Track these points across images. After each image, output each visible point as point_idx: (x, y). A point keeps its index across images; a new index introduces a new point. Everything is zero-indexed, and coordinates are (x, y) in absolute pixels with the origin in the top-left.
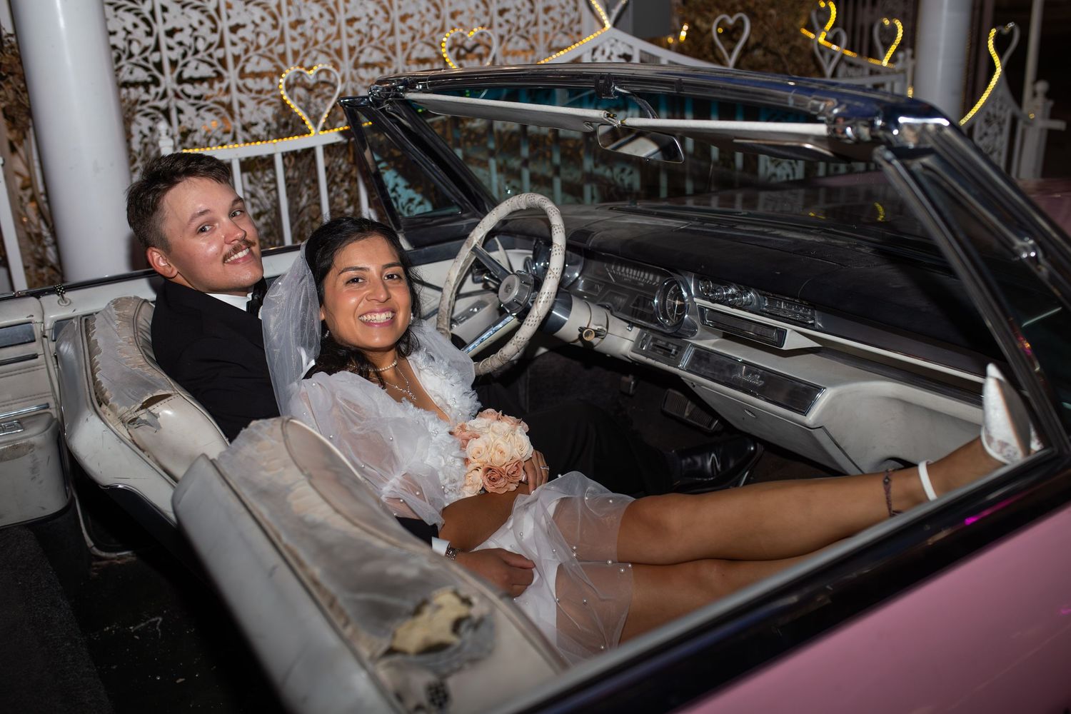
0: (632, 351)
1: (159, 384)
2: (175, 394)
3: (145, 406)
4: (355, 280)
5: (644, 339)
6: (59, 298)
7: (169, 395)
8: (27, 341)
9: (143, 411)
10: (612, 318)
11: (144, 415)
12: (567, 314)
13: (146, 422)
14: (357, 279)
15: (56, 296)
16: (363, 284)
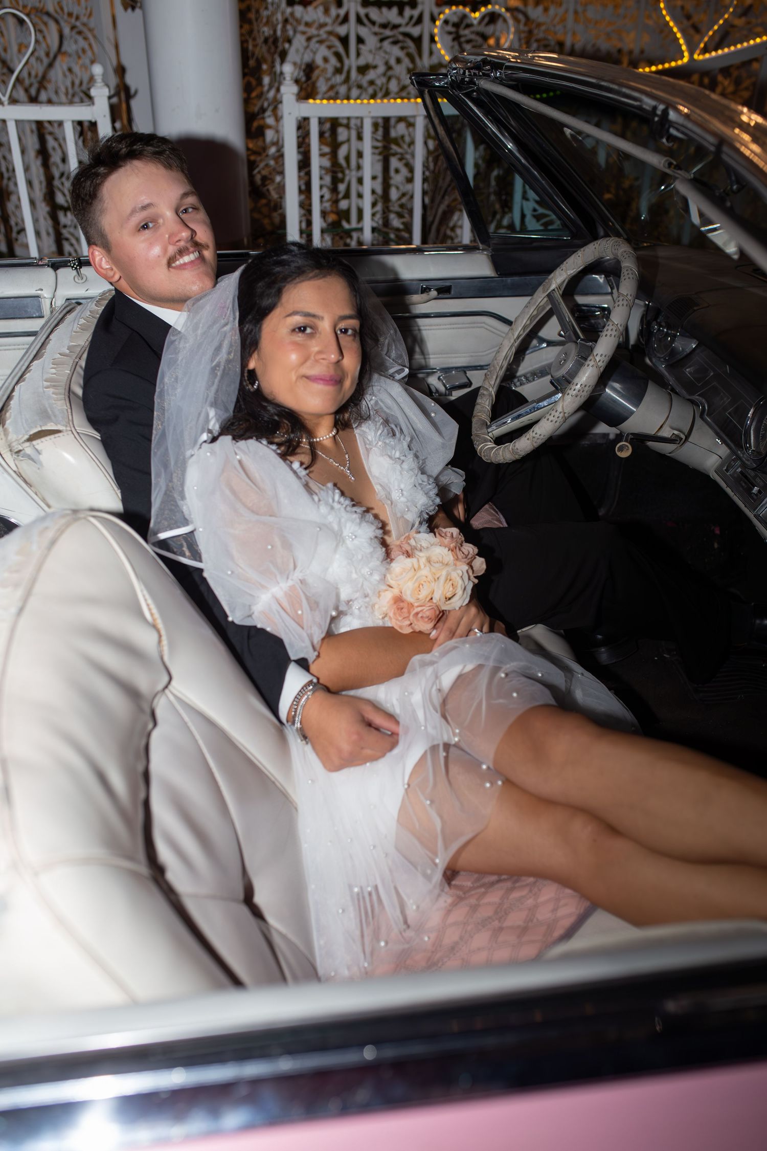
0: (716, 472)
1: (55, 416)
2: (67, 430)
3: (32, 438)
4: (302, 329)
5: (733, 460)
6: (74, 273)
7: (58, 431)
8: (35, 316)
9: (27, 444)
10: (699, 421)
11: (29, 450)
12: (637, 405)
13: (29, 457)
14: (305, 328)
15: (70, 269)
16: (312, 336)
